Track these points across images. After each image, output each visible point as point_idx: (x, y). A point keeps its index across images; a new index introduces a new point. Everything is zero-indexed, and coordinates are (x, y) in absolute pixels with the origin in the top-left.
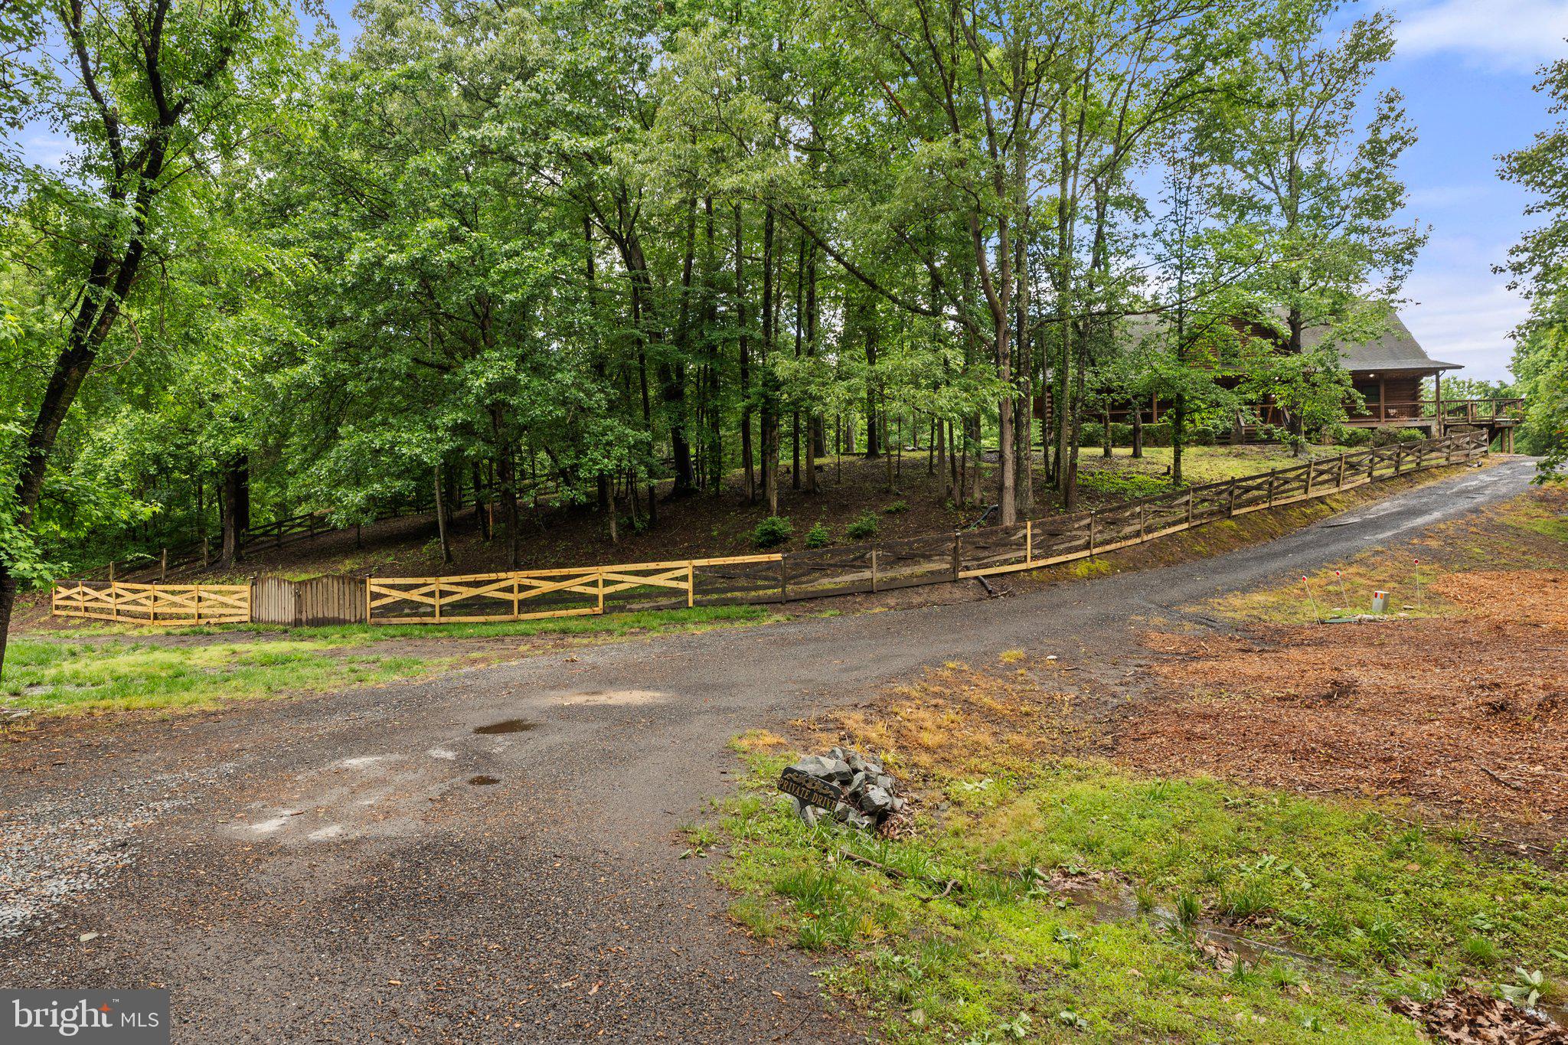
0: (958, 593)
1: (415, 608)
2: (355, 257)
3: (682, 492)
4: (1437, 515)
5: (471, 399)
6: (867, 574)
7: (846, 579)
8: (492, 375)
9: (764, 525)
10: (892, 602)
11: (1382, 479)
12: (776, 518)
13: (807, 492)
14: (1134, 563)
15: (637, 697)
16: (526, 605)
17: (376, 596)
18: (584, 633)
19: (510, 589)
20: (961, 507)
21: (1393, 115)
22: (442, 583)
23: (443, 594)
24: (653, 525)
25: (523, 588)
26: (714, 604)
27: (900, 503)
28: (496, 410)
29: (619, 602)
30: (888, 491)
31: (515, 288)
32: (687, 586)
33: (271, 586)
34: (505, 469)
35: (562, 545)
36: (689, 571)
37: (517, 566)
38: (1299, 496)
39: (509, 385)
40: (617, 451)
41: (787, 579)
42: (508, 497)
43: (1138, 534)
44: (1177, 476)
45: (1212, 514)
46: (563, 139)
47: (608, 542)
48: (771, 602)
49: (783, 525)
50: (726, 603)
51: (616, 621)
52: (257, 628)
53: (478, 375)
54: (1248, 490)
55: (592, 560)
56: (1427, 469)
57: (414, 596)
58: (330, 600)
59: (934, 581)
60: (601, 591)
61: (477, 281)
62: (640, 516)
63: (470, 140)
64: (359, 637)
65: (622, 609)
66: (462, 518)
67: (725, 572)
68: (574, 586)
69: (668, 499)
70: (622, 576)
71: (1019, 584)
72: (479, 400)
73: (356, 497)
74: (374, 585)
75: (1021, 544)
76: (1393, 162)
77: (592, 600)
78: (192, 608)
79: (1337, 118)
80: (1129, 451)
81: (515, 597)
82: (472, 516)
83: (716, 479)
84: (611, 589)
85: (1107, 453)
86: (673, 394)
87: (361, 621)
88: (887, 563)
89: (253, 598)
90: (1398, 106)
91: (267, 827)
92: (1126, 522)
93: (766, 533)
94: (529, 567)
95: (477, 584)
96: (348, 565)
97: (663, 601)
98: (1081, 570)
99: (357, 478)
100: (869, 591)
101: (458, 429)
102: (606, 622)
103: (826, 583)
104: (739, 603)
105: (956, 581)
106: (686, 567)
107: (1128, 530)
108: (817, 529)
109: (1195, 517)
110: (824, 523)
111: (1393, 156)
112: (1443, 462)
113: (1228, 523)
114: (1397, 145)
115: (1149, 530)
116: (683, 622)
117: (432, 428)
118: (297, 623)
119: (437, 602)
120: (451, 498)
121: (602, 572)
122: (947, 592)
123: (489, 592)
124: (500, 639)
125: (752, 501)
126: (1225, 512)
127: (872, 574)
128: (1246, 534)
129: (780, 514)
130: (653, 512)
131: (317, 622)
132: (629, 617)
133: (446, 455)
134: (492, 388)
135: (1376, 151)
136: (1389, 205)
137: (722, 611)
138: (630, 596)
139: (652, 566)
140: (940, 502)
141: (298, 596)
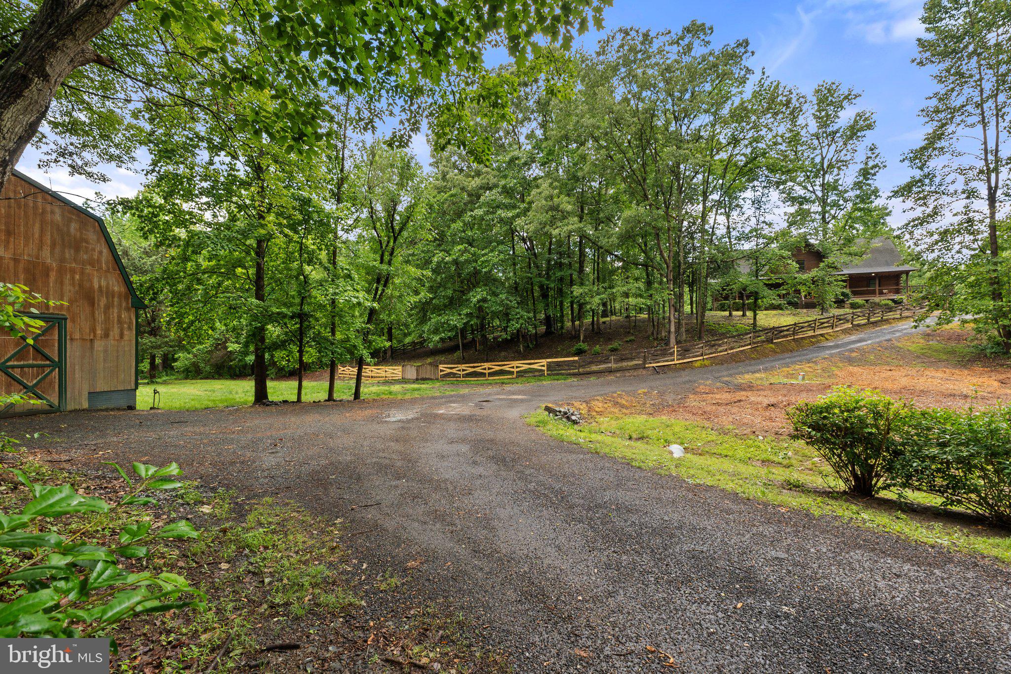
0: (644, 372)
1: (454, 375)
2: (435, 259)
3: (548, 333)
4: (869, 342)
5: (472, 305)
6: (610, 365)
7: (602, 366)
8: (479, 297)
9: (577, 346)
10: (618, 375)
11: (858, 325)
12: (581, 344)
13: (597, 333)
14: (722, 362)
15: (520, 397)
16: (491, 374)
17: (442, 371)
18: (509, 383)
19: (485, 369)
20: (657, 339)
21: (873, 156)
22: (463, 366)
23: (464, 370)
24: (536, 346)
25: (489, 369)
26: (554, 375)
27: (633, 338)
28: (480, 309)
29: (521, 374)
30: (629, 332)
31: (486, 267)
32: (545, 368)
33: (408, 367)
34: (483, 327)
35: (503, 354)
36: (545, 363)
37: (487, 361)
38: (811, 333)
39: (484, 300)
40: (521, 321)
41: (580, 366)
42: (484, 337)
43: (726, 350)
44: (755, 324)
45: (764, 342)
46: (502, 213)
47: (519, 352)
48: (574, 375)
49: (584, 346)
50: (558, 374)
51: (520, 380)
52: (404, 381)
53: (474, 297)
54: (781, 331)
55: (514, 359)
56: (887, 320)
57: (454, 371)
58: (427, 372)
59: (636, 368)
60: (515, 370)
61: (474, 264)
62: (531, 343)
63: (471, 216)
64: (438, 384)
65: (522, 376)
66: (467, 343)
67: (558, 364)
68: (506, 368)
69: (542, 336)
70: (522, 365)
71: (670, 370)
72: (475, 305)
73: (436, 338)
74: (441, 367)
75: (672, 354)
76: (874, 177)
77: (512, 373)
78: (384, 374)
79: (848, 157)
80: (741, 313)
81: (487, 372)
82: (470, 342)
83: (562, 328)
84: (518, 369)
85: (730, 315)
86: (545, 296)
87: (437, 379)
88: (616, 361)
89: (403, 371)
90: (877, 151)
91: (441, 412)
92: (720, 345)
93: (577, 349)
94: (491, 361)
95: (474, 367)
96: (429, 360)
97: (537, 374)
98: (698, 364)
99: (436, 331)
100: (610, 371)
101: (467, 315)
102: (517, 380)
103: (594, 368)
104: (562, 374)
105: (645, 368)
106: (544, 362)
107: (720, 349)
108: (597, 348)
109: (754, 343)
110: (600, 346)
111: (874, 174)
112: (898, 316)
113: (771, 345)
114: (877, 169)
115: (732, 348)
116: (541, 380)
117: (460, 315)
118: (417, 379)
119: (461, 373)
120: (464, 337)
121: (515, 363)
122: (641, 372)
123: (478, 370)
124: (482, 385)
125: (574, 337)
126: (770, 341)
127: (612, 365)
128: (778, 350)
129: (583, 342)
130: (536, 341)
131: (424, 379)
132: (524, 379)
133: (464, 324)
134: (479, 301)
135: (865, 173)
136: (873, 197)
137: (557, 377)
138: (525, 371)
139: (532, 361)
140: (648, 337)
141: (417, 370)
